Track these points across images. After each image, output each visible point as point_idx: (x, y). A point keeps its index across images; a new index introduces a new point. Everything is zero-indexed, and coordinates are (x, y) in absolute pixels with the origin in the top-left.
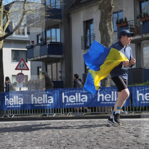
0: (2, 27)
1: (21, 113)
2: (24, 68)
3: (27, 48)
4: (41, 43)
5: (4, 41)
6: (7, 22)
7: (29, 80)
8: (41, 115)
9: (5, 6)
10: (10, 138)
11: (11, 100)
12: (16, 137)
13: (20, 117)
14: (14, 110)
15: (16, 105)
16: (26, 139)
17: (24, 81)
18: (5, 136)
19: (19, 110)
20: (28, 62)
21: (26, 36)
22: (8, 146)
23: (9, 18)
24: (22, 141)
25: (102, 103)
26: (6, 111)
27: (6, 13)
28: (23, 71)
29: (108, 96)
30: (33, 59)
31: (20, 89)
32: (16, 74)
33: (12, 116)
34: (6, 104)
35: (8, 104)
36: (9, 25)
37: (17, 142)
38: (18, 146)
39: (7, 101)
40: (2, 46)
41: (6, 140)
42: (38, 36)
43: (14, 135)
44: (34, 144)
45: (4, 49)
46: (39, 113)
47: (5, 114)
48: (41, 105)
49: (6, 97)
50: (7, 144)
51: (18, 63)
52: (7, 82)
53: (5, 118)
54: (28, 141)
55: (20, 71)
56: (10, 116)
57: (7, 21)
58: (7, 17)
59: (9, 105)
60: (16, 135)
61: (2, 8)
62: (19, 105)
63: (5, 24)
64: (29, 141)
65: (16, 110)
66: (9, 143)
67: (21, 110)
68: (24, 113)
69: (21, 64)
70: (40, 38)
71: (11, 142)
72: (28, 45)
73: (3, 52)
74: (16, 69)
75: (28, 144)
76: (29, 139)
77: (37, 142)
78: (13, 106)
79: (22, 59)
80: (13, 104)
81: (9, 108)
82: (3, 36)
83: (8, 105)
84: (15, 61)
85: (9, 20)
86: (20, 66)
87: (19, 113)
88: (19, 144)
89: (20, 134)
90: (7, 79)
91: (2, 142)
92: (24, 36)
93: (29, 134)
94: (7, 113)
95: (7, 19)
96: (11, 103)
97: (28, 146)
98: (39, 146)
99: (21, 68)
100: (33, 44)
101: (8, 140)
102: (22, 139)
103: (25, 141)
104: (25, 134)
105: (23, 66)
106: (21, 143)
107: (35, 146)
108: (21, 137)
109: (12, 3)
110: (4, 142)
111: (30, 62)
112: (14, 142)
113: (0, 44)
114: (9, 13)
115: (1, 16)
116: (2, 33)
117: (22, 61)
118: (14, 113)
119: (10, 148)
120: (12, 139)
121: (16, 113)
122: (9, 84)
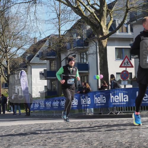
0: (105, 26)
1: (127, 110)
2: (128, 65)
3: (130, 45)
5: (107, 39)
6: (110, 21)
7: (133, 77)
8: (147, 112)
9: (108, 5)
10: (117, 135)
11: (117, 98)
12: (124, 133)
13: (126, 114)
14: (119, 108)
15: (121, 102)
16: (134, 135)
17: (128, 79)
19: (124, 107)
20: (132, 59)
21: (130, 33)
22: (116, 142)
23: (112, 17)
24: (130, 137)
26: (112, 108)
27: (110, 11)
28: (127, 68)
30: (137, 57)
31: (125, 86)
32: (121, 72)
34: (111, 102)
35: (113, 101)
36: (112, 24)
37: (125, 138)
38: (126, 142)
39: (112, 98)
40: (106, 45)
41: (114, 136)
44: (141, 140)
45: (107, 47)
46: (144, 110)
47: (111, 111)
48: (146, 102)
49: (111, 94)
50: (115, 140)
51: (123, 60)
52: (112, 79)
53: (110, 115)
54: (135, 138)
55: (124, 69)
56: (115, 113)
57: (111, 19)
58: (110, 16)
59: (115, 102)
61: (105, 7)
62: (124, 102)
63: (109, 23)
64: (137, 137)
65: (121, 107)
66: (116, 139)
67: (126, 107)
68: (129, 110)
69: (126, 61)
71: (118, 138)
72: (131, 43)
73: (107, 50)
74: (121, 66)
75: (135, 140)
76: (136, 135)
77: (145, 139)
78: (118, 103)
79: (126, 57)
80: (118, 101)
81: (115, 105)
82: (107, 35)
83: (113, 103)
84: (118, 59)
85: (112, 19)
86: (125, 64)
87: (124, 110)
88: (127, 141)
90: (112, 76)
91: (110, 138)
92: (127, 34)
93: (137, 130)
95: (111, 18)
96: (117, 100)
97: (136, 142)
98: (147, 143)
99: (126, 66)
101: (116, 136)
102: (130, 135)
104: (132, 131)
105: (127, 63)
106: (128, 140)
107: (143, 143)
108: (128, 134)
109: (115, 2)
110: (111, 139)
111: (134, 59)
112: (122, 138)
113: (105, 42)
114: (113, 12)
115: (105, 15)
116: (106, 31)
117: (126, 58)
118: (119, 111)
119: (119, 144)
120: (119, 136)
121: (122, 110)
122: (114, 81)
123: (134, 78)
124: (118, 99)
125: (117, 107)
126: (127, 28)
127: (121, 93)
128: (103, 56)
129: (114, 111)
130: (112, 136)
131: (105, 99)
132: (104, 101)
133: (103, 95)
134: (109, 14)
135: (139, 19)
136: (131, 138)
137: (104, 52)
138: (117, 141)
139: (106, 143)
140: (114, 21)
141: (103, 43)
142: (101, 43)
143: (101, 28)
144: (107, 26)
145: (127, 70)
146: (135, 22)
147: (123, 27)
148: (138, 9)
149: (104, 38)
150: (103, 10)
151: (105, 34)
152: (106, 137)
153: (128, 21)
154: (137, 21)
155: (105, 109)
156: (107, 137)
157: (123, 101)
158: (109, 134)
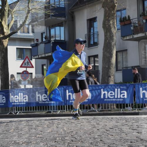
0: (7, 25)
1: (26, 110)
2: (28, 66)
3: (31, 46)
4: (45, 41)
5: (9, 39)
8: (46, 112)
9: (10, 5)
10: (15, 135)
11: (16, 98)
12: (21, 133)
13: (25, 114)
14: (19, 107)
16: (31, 136)
17: (29, 79)
18: (10, 132)
19: (23, 107)
20: (33, 59)
21: (31, 34)
23: (13, 17)
25: (105, 100)
26: (12, 108)
27: (11, 11)
28: (28, 68)
29: (111, 93)
30: (38, 57)
31: (25, 86)
32: (21, 72)
33: (17, 113)
35: (13, 101)
36: (14, 24)
37: (22, 138)
38: (23, 142)
39: (12, 98)
40: (7, 44)
41: (11, 137)
42: (42, 34)
43: (19, 131)
44: (38, 140)
45: (8, 46)
46: (43, 110)
47: (10, 111)
48: (45, 103)
50: (12, 141)
51: (23, 60)
52: (12, 79)
53: (10, 115)
55: (24, 69)
56: (15, 113)
57: (12, 19)
58: (12, 16)
60: (21, 132)
61: (7, 7)
63: (10, 22)
64: (34, 137)
65: (21, 107)
67: (26, 108)
68: (28, 110)
69: (26, 61)
70: (44, 36)
71: (16, 139)
72: (32, 43)
73: (8, 50)
74: (21, 67)
75: (32, 140)
76: (34, 135)
77: (42, 139)
78: (18, 104)
79: (27, 57)
80: (18, 101)
81: (14, 105)
82: (8, 34)
84: (19, 59)
85: (14, 19)
86: (25, 64)
87: (24, 110)
88: (24, 141)
89: (25, 131)
91: (7, 138)
92: (29, 34)
93: (34, 130)
94: (12, 110)
95: (12, 18)
96: (16, 100)
97: (33, 142)
98: (43, 143)
99: (26, 66)
100: (37, 42)
101: (13, 136)
102: (27, 136)
103: (29, 137)
104: (30, 131)
105: (28, 63)
106: (26, 140)
107: (40, 143)
108: (26, 134)
109: (16, 2)
110: (9, 139)
111: (34, 59)
112: (19, 138)
113: (6, 42)
114: (14, 12)
115: (6, 15)
116: (7, 31)
117: (27, 59)
118: (19, 110)
119: (16, 144)
120: (17, 136)
121: (21, 110)
122: (14, 81)
123: (34, 78)
124: (18, 99)
125: (16, 107)
126: (28, 29)
127: (21, 93)
128: (4, 56)
129: (13, 111)
130: (10, 137)
131: (5, 99)
132: (4, 101)
133: (3, 94)
134: (10, 14)
135: (40, 20)
136: (28, 138)
137: (5, 52)
138: (14, 141)
139: (3, 143)
140: (16, 21)
141: (4, 43)
142: (2, 43)
143: (2, 28)
144: (8, 25)
145: (27, 70)
146: (36, 22)
147: (25, 27)
148: (39, 10)
149: (5, 37)
150: (5, 10)
151: (6, 34)
152: (3, 138)
153: (30, 22)
154: (38, 22)
155: (4, 109)
156: (5, 138)
157: (23, 101)
158: (6, 135)
